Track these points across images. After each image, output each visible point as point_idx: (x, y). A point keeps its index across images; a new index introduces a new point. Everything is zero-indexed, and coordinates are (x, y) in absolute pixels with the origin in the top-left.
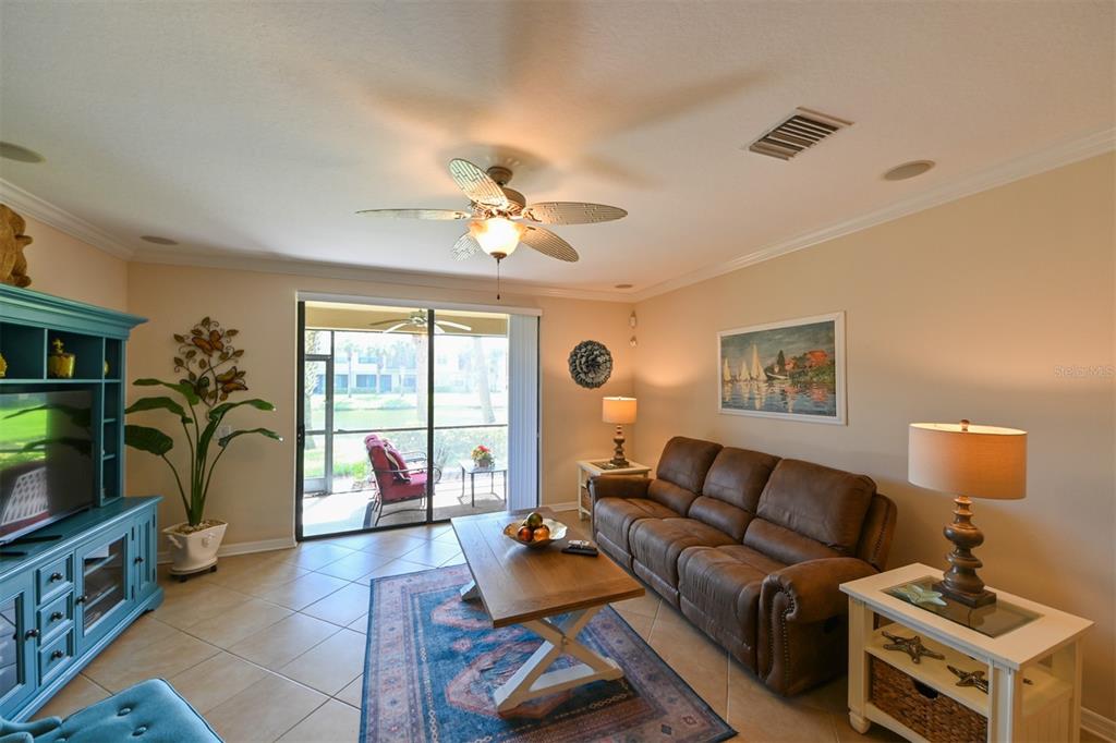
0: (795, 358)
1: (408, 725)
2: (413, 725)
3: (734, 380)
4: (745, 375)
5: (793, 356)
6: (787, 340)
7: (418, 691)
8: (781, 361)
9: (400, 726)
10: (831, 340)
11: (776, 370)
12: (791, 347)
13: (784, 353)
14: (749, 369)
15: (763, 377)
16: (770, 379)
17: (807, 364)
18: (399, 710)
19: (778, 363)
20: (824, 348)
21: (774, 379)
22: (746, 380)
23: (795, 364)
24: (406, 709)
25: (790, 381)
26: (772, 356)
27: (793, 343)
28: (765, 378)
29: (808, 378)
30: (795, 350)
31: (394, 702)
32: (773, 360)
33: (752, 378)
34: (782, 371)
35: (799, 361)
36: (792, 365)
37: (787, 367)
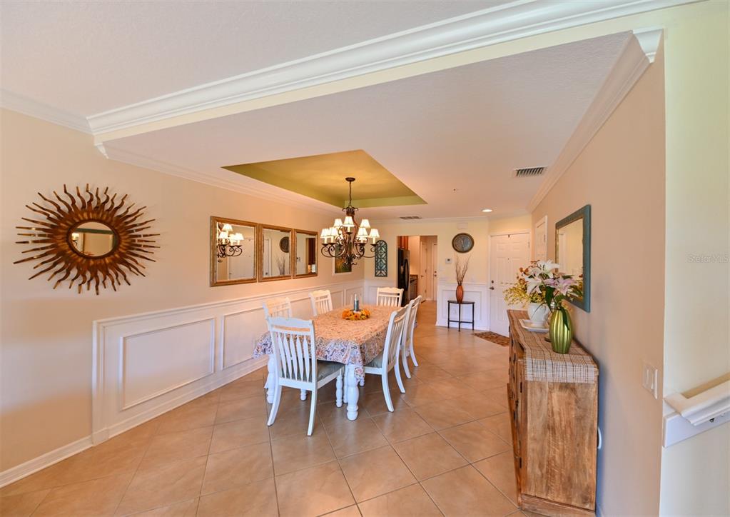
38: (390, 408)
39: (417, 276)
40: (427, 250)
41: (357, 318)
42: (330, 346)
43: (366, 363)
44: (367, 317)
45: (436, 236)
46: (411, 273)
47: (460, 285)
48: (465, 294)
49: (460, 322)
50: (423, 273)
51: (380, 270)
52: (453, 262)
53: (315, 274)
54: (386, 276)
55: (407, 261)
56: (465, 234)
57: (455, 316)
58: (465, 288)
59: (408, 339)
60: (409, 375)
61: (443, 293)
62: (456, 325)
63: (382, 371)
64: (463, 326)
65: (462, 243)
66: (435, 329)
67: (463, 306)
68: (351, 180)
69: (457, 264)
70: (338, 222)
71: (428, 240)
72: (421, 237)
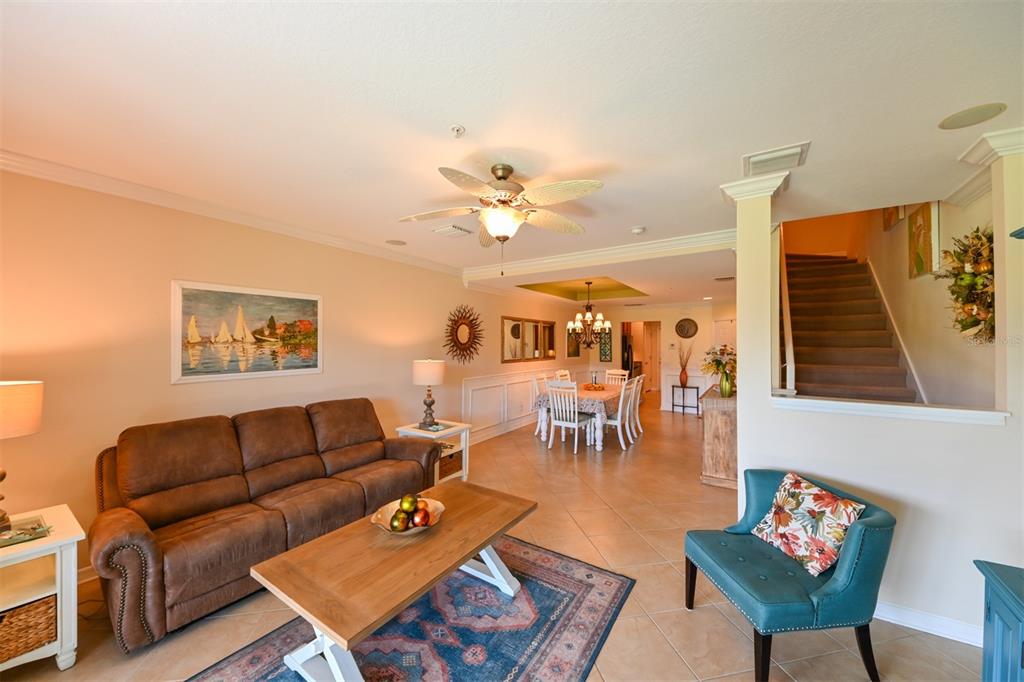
0: (286, 324)
1: (572, 622)
2: (569, 620)
3: (206, 342)
4: (224, 334)
5: (284, 322)
6: (277, 308)
7: (547, 642)
8: (272, 324)
9: (577, 626)
10: (316, 314)
11: (267, 333)
12: (281, 314)
13: (276, 319)
14: (231, 329)
15: (250, 338)
16: (259, 341)
17: (297, 330)
18: (570, 637)
19: (268, 326)
20: (310, 319)
21: (264, 341)
22: (224, 343)
23: (286, 329)
24: (565, 633)
25: (281, 343)
26: (261, 320)
27: (283, 311)
28: (254, 340)
29: (297, 341)
30: (285, 317)
31: (569, 646)
32: (263, 324)
33: (234, 340)
34: (272, 334)
35: (289, 327)
36: (283, 330)
37: (278, 331)
38: (624, 448)
39: (640, 363)
40: (651, 335)
41: (596, 389)
42: (584, 402)
43: (609, 417)
44: (603, 389)
45: (660, 322)
46: (635, 360)
47: (684, 369)
48: (689, 379)
49: (684, 407)
50: (648, 360)
51: (605, 357)
52: (677, 346)
53: (553, 358)
54: (611, 361)
55: (630, 347)
56: (690, 320)
57: (679, 401)
58: (689, 373)
59: (634, 409)
60: (636, 436)
61: (668, 378)
62: (680, 410)
63: (617, 423)
64: (687, 410)
65: (686, 329)
66: (660, 412)
67: (686, 390)
68: (589, 283)
69: (680, 349)
70: (579, 316)
71: (652, 326)
72: (645, 323)
